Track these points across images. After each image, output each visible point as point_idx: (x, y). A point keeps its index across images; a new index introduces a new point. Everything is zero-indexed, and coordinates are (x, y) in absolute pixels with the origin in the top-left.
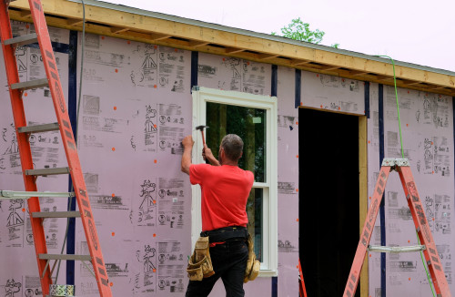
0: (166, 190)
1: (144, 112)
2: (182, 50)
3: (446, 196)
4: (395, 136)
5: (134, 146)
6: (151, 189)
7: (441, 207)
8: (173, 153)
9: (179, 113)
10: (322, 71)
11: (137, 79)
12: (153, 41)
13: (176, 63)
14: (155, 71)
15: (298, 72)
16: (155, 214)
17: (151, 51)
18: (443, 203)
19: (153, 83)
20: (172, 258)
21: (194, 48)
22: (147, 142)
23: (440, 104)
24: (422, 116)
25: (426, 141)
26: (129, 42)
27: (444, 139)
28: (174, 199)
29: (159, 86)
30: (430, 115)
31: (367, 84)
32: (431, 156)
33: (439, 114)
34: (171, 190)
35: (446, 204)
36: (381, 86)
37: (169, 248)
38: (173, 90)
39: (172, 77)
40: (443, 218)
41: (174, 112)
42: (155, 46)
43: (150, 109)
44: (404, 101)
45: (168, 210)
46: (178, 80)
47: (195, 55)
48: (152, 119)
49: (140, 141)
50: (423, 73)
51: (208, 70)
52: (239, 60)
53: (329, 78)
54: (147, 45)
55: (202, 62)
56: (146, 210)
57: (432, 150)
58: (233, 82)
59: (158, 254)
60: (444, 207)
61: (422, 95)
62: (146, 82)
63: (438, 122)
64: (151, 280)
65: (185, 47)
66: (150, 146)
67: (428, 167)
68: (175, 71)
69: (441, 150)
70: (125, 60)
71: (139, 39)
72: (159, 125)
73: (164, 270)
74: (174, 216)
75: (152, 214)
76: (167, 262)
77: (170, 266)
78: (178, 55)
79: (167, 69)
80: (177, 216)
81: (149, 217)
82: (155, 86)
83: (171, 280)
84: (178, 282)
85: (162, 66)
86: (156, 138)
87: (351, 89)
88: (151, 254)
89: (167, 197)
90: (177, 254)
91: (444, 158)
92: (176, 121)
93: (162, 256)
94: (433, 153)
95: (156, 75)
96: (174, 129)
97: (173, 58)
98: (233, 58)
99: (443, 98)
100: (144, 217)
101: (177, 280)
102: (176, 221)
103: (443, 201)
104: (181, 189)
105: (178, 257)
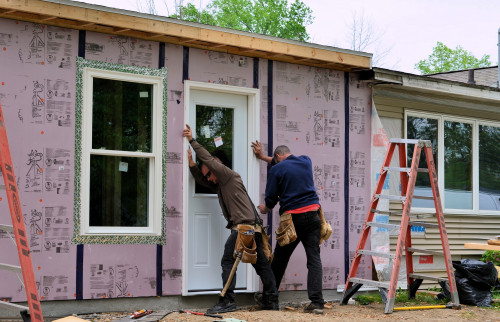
0: (52, 159)
1: (31, 87)
2: (70, 29)
3: (335, 166)
4: (284, 109)
5: (21, 119)
6: (38, 158)
7: (329, 177)
8: (60, 125)
9: (67, 88)
10: (211, 48)
11: (25, 56)
12: (41, 21)
13: (64, 41)
14: (42, 49)
15: (186, 49)
16: (42, 182)
17: (39, 30)
18: (332, 173)
19: (41, 60)
20: (58, 222)
21: (81, 27)
22: (34, 115)
23: (330, 78)
24: (312, 90)
25: (316, 114)
26: (17, 21)
27: (335, 112)
28: (61, 167)
29: (46, 62)
30: (321, 89)
31: (256, 60)
32: (320, 128)
33: (330, 88)
34: (58, 159)
35: (335, 174)
36: (270, 62)
37: (55, 212)
38: (61, 66)
39: (60, 55)
40: (331, 187)
41: (61, 87)
42: (43, 26)
43: (37, 85)
44: (293, 76)
45: (54, 178)
46: (66, 58)
47: (82, 34)
48: (40, 94)
49: (27, 114)
50: (311, 50)
51: (96, 48)
52: (127, 38)
53: (217, 55)
54: (36, 24)
55: (89, 40)
56: (32, 177)
57: (322, 123)
58: (121, 59)
59: (44, 218)
60: (333, 177)
61: (313, 70)
62: (34, 59)
63: (329, 96)
64: (38, 241)
65: (73, 26)
66: (37, 119)
67: (317, 139)
68: (62, 49)
69: (331, 122)
70: (13, 39)
71: (27, 19)
72: (46, 99)
73: (50, 233)
74: (60, 182)
75: (38, 181)
76: (53, 225)
77: (56, 229)
78: (65, 34)
79: (54, 47)
80: (63, 183)
81: (36, 184)
82: (43, 63)
83: (57, 242)
84: (64, 243)
85: (49, 44)
86: (43, 111)
87: (240, 65)
88: (38, 218)
89: (53, 166)
90: (63, 218)
91: (334, 130)
92: (63, 95)
93: (48, 220)
94: (323, 125)
95: (44, 53)
96: (62, 103)
97: (61, 37)
98: (121, 37)
99: (334, 73)
100: (31, 184)
101: (63, 242)
102: (62, 188)
103: (332, 171)
104: (67, 158)
105: (64, 221)
